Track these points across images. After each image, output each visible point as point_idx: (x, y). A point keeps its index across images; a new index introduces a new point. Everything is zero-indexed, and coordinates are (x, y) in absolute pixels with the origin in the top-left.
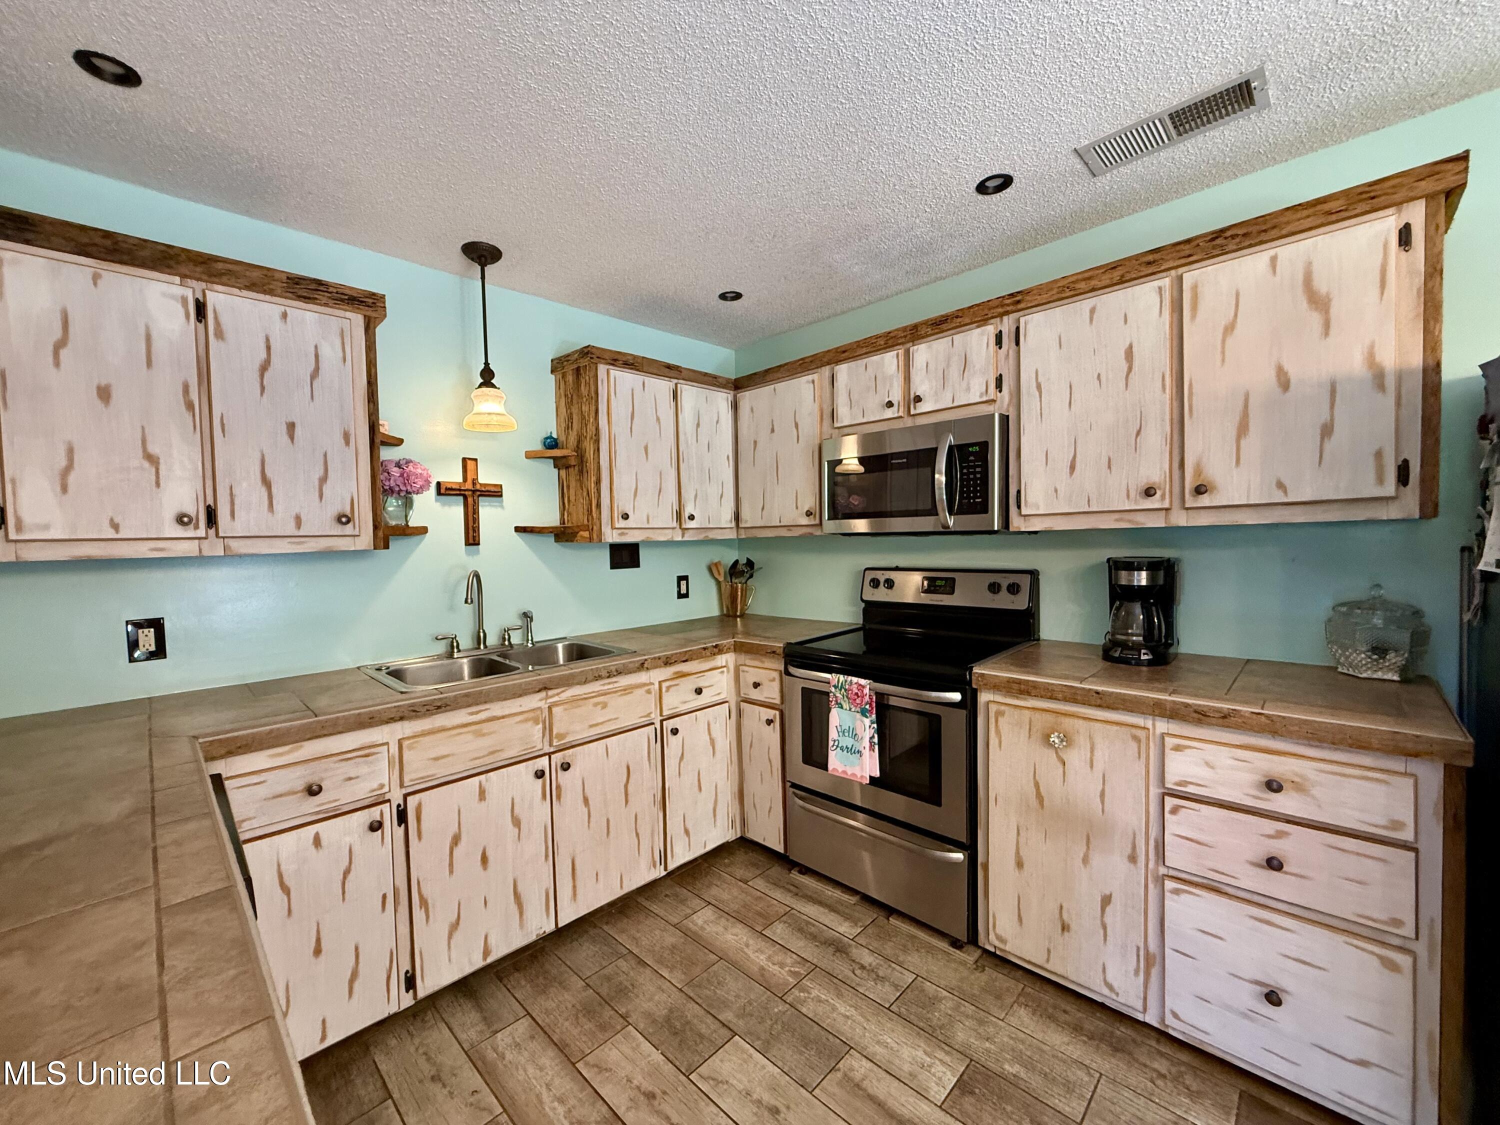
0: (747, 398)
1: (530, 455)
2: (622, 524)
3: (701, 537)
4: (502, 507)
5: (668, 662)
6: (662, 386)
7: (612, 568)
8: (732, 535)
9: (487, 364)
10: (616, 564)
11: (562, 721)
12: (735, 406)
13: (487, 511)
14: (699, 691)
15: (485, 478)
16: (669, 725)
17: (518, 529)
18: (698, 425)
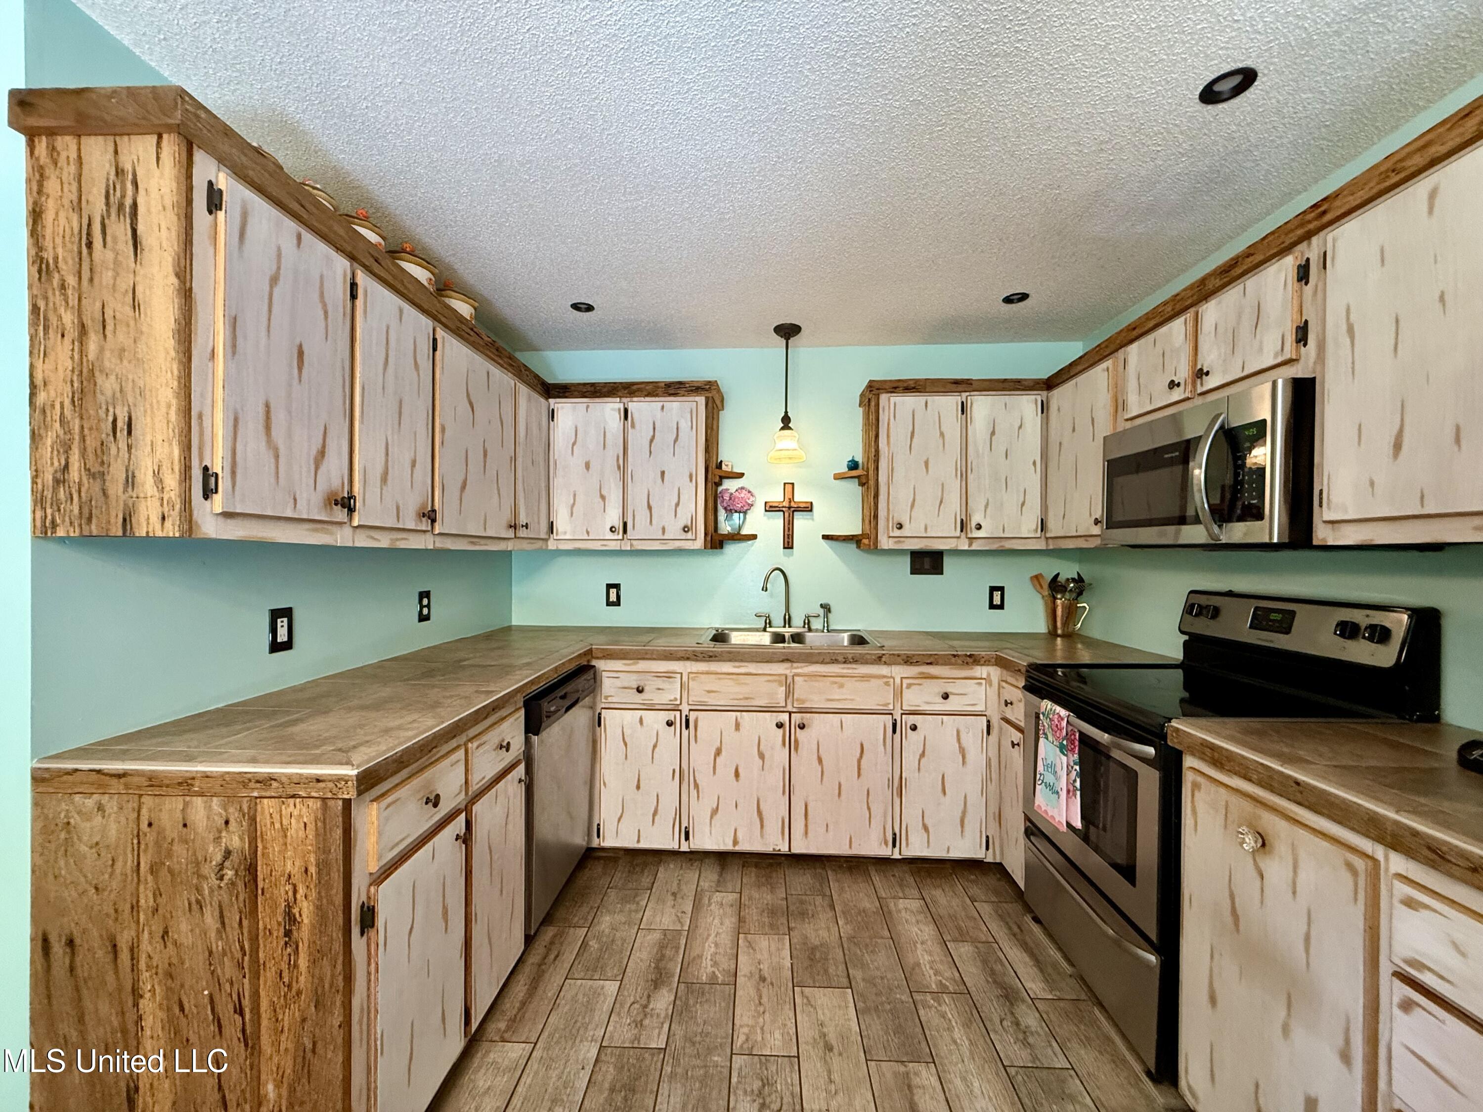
1: (838, 477)
2: (897, 533)
4: (813, 519)
6: (949, 403)
7: (911, 573)
8: (1040, 545)
9: (786, 412)
10: (916, 570)
12: (1044, 408)
13: (800, 522)
14: (946, 696)
15: (800, 496)
16: (912, 720)
17: (825, 537)
18: (993, 433)
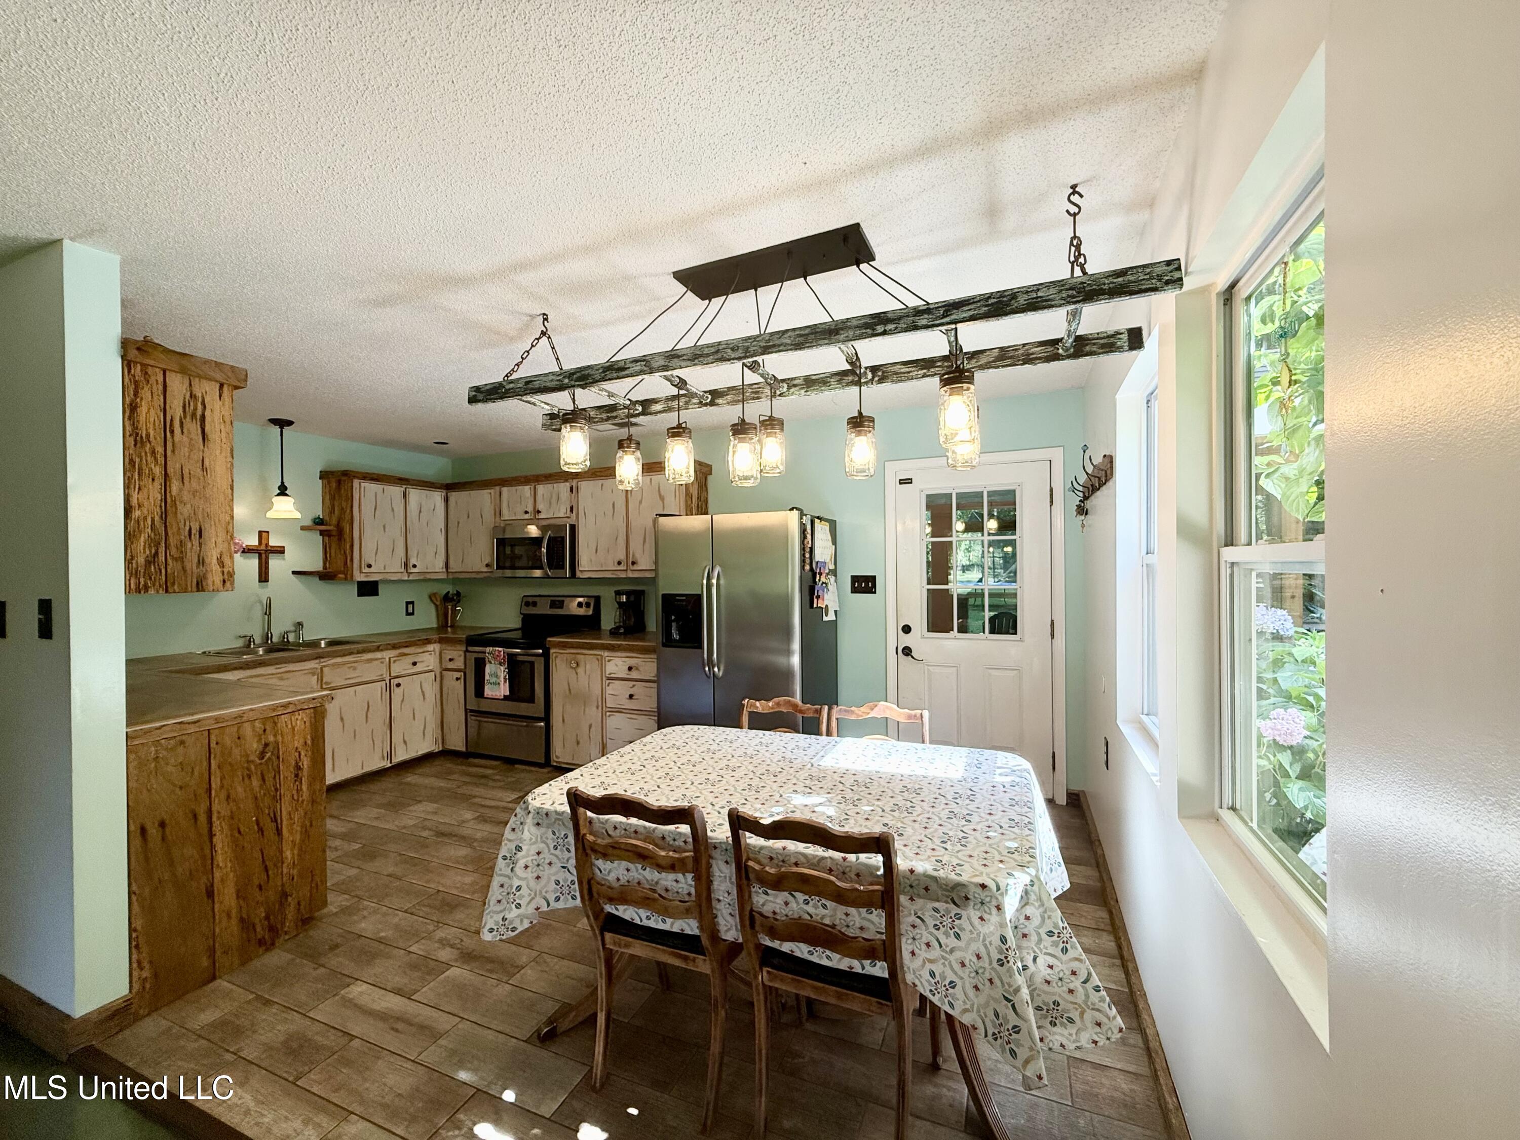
0: (454, 496)
1: (303, 528)
2: (367, 570)
3: (422, 577)
4: (284, 559)
5: (394, 647)
6: (396, 491)
8: (444, 576)
9: (282, 483)
10: (360, 594)
11: (328, 675)
12: (447, 500)
13: (274, 563)
14: (415, 664)
15: (273, 542)
16: (396, 681)
17: (294, 573)
18: (420, 511)
